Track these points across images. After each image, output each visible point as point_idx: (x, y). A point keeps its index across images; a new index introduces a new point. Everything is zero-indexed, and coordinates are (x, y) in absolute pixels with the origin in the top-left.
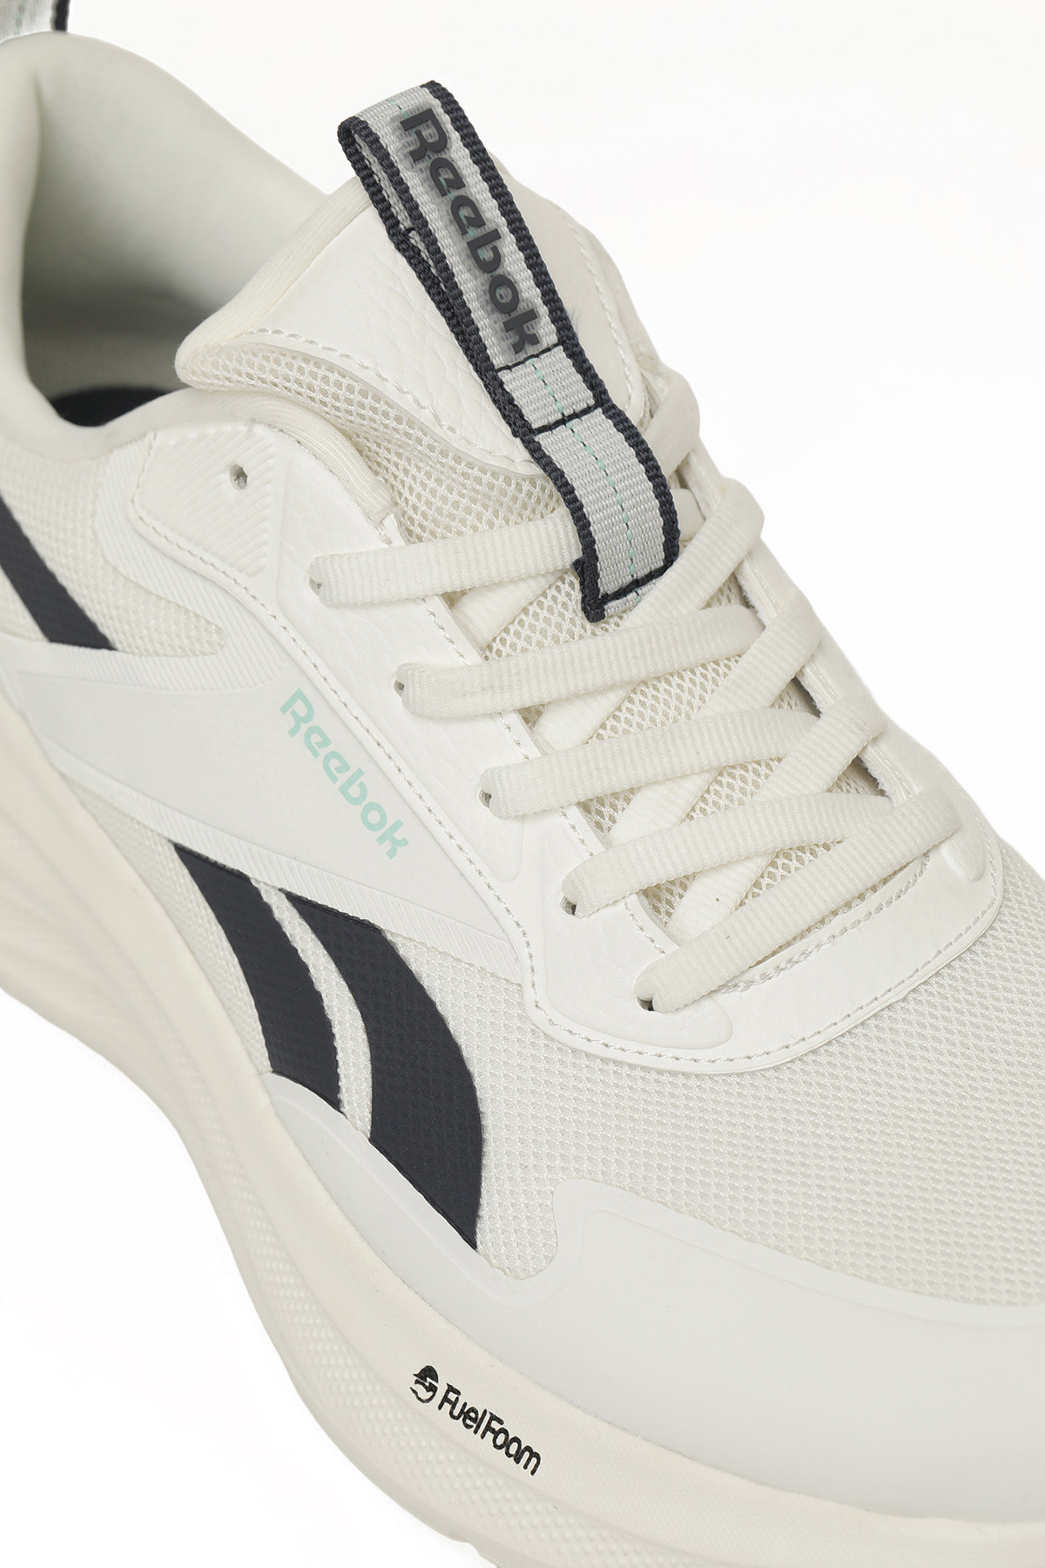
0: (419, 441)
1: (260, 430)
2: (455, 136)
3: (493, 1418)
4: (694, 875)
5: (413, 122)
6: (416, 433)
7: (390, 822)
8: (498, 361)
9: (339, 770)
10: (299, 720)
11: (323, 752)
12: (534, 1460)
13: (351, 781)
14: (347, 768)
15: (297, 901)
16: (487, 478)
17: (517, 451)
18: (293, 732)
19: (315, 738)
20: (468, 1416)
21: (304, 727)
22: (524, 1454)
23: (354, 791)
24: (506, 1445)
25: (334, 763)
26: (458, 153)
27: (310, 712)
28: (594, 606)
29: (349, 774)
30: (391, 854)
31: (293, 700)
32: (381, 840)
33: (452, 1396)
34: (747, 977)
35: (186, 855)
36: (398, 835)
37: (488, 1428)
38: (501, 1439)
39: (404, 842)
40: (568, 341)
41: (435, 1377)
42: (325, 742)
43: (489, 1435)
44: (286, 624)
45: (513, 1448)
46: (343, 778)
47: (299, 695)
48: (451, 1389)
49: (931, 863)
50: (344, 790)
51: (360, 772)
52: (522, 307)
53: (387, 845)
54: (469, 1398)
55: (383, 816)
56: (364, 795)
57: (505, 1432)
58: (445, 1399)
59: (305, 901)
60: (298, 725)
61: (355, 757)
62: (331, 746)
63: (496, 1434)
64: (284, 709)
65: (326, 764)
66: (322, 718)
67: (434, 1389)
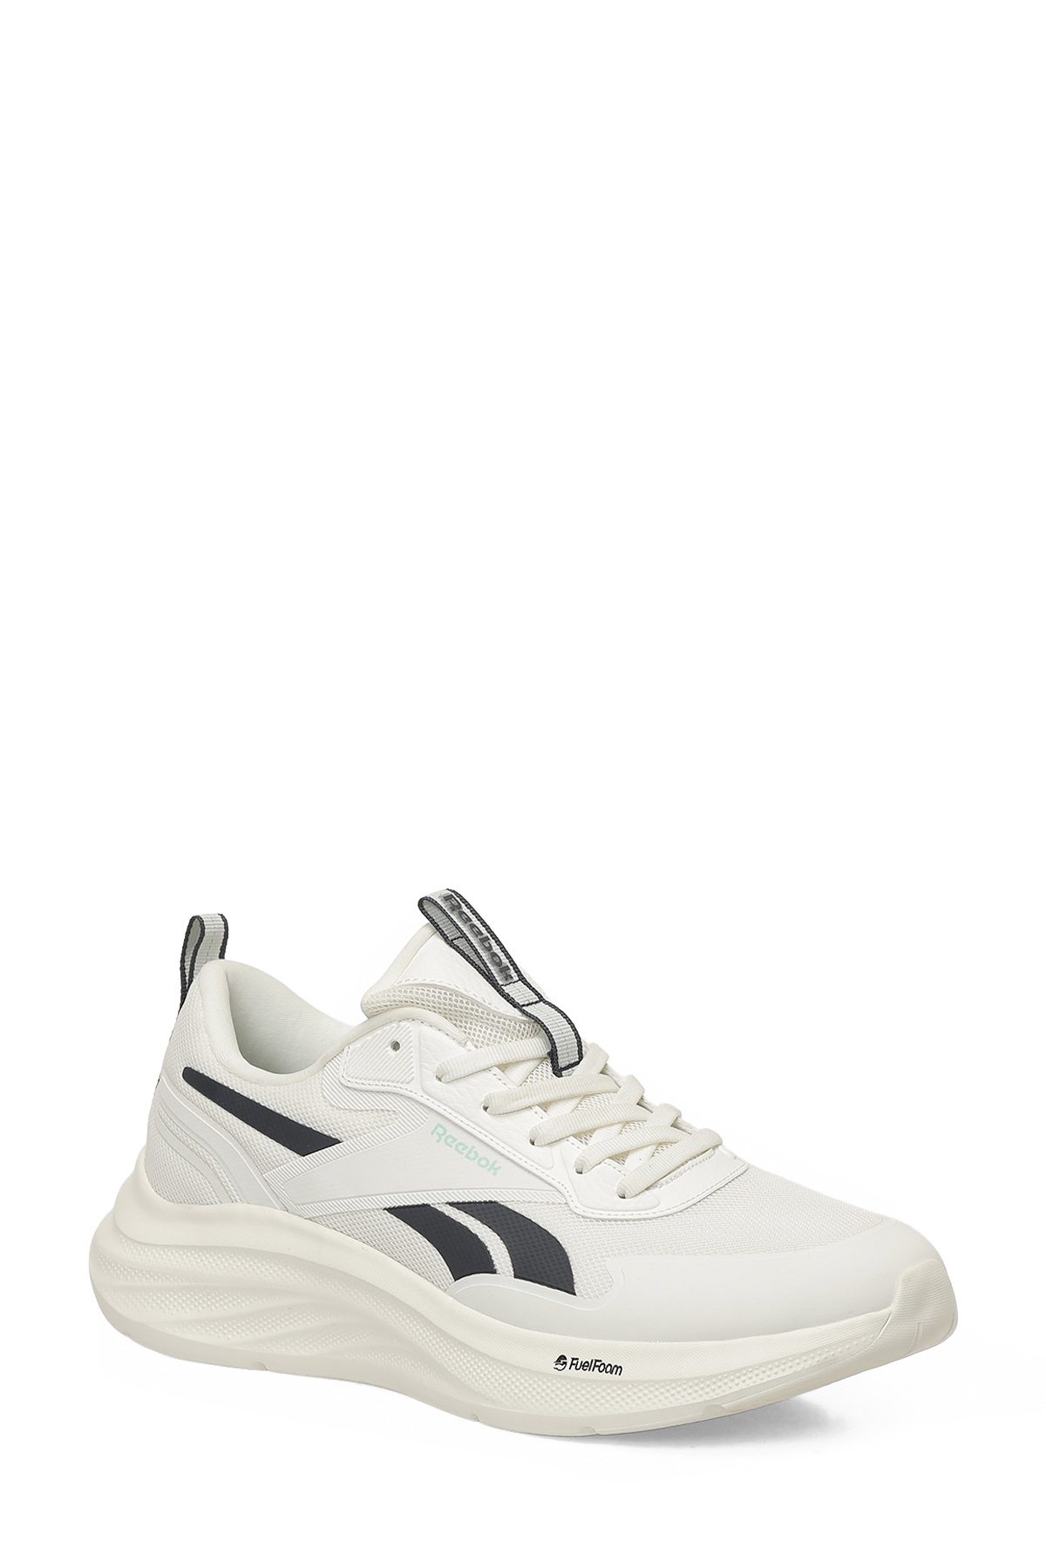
0: (477, 1011)
1: (403, 1024)
2: (463, 905)
3: (596, 1361)
4: (628, 1152)
5: (447, 898)
6: (475, 1007)
7: (491, 1162)
8: (501, 983)
9: (463, 1149)
10: (439, 1136)
11: (454, 1145)
12: (619, 1369)
13: (470, 1152)
14: (467, 1147)
15: (452, 1204)
16: (508, 1022)
17: (516, 1013)
19: (449, 1140)
20: (585, 1366)
21: (443, 1137)
22: (614, 1369)
23: (472, 1155)
24: (605, 1368)
25: (460, 1147)
26: (464, 909)
27: (445, 1131)
28: (558, 1071)
29: (467, 1150)
30: (494, 1174)
31: (436, 1128)
32: (489, 1170)
33: (575, 1362)
34: (660, 1182)
35: (390, 1210)
36: (496, 1166)
37: (595, 1366)
38: (602, 1367)
39: (498, 1168)
40: (522, 979)
41: (564, 1358)
42: (455, 1140)
43: (596, 1369)
44: (428, 1097)
45: (609, 1369)
46: (466, 1151)
47: (439, 1126)
48: (573, 1359)
49: (717, 1151)
50: (467, 1156)
51: (473, 1147)
52: (503, 965)
53: (492, 1171)
54: (582, 1359)
55: (488, 1161)
56: (477, 1156)
57: (604, 1364)
58: (572, 1364)
59: (458, 1203)
60: (440, 1138)
61: (470, 1142)
62: (458, 1142)
63: (599, 1367)
64: (432, 1133)
65: (457, 1149)
66: (451, 1130)
67: (565, 1363)
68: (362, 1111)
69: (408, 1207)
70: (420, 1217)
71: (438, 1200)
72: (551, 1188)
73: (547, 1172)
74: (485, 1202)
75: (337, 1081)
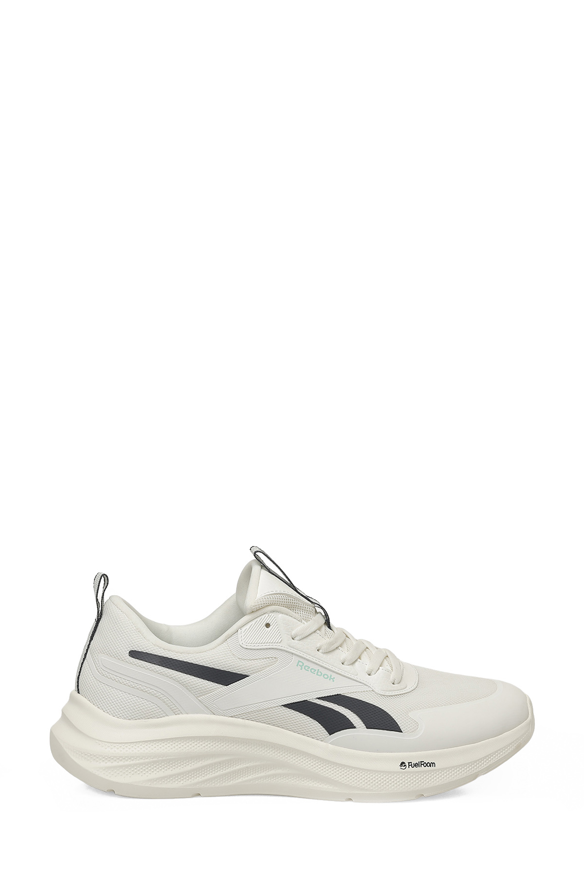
1: (270, 614)
3: (421, 762)
7: (329, 676)
10: (301, 666)
11: (309, 670)
12: (434, 764)
13: (318, 672)
14: (315, 670)
15: (319, 698)
18: (301, 669)
20: (416, 765)
21: (303, 667)
22: (432, 764)
23: (319, 674)
24: (427, 765)
25: (313, 671)
27: (303, 663)
29: (317, 671)
30: (333, 681)
31: (298, 663)
32: (330, 680)
33: (410, 764)
35: (285, 706)
36: (332, 677)
37: (421, 764)
38: (425, 765)
39: (334, 678)
41: (404, 763)
42: (309, 667)
43: (422, 766)
44: (291, 649)
45: (428, 765)
47: (299, 661)
48: (409, 763)
50: (317, 675)
51: (319, 670)
54: (414, 762)
55: (327, 675)
56: (322, 674)
57: (425, 763)
58: (409, 766)
59: (322, 697)
60: (301, 667)
61: (316, 667)
62: (311, 668)
63: (424, 765)
64: (297, 666)
65: (311, 672)
66: (306, 663)
67: (406, 765)
68: (257, 659)
69: (296, 703)
70: (303, 707)
71: (312, 698)
72: (361, 684)
73: (356, 677)
74: (335, 695)
75: (239, 646)
